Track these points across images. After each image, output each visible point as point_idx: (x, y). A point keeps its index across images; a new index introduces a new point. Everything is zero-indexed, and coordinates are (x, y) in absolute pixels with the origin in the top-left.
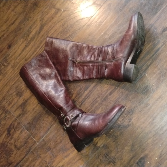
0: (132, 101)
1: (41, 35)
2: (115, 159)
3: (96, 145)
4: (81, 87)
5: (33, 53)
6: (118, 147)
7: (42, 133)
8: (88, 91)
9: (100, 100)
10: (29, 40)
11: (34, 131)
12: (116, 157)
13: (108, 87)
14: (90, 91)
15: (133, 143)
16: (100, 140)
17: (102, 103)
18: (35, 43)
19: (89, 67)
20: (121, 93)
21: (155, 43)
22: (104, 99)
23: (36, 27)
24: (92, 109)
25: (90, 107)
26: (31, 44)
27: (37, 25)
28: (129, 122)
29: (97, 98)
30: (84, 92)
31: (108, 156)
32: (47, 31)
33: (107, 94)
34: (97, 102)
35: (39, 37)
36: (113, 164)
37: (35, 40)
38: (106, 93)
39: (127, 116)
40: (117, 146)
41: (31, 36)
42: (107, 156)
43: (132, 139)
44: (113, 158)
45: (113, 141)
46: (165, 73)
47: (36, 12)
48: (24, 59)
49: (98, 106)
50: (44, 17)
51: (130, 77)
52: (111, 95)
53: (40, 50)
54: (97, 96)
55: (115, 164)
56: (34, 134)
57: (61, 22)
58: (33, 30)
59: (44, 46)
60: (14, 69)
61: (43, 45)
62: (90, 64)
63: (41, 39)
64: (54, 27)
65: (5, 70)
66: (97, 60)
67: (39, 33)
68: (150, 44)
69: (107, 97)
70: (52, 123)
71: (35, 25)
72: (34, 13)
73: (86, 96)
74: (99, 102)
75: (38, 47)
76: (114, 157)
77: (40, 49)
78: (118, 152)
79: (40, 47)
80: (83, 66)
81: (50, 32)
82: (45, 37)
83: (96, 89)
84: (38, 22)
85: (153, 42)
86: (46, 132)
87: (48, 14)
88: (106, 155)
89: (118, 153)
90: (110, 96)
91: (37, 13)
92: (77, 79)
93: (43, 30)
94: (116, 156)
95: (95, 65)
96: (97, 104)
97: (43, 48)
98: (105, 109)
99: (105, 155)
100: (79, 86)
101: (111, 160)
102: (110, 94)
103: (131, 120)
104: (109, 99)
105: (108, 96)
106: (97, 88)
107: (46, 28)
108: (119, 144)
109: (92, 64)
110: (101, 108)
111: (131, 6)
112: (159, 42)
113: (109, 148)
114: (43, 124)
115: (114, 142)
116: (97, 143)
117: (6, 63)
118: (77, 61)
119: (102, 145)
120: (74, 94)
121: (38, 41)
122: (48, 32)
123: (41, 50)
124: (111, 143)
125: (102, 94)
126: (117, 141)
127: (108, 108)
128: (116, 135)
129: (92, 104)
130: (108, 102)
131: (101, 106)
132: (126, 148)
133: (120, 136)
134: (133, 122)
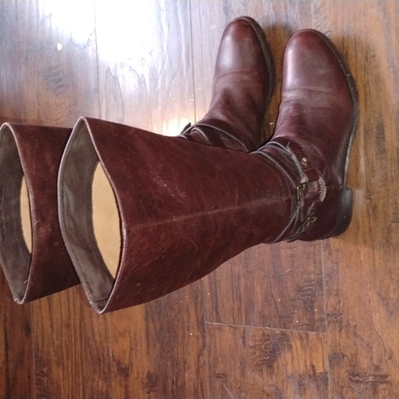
2: (377, 368)
3: (315, 375)
6: (358, 333)
9: (241, 268)
12: (375, 362)
15: (379, 294)
16: (314, 355)
17: (249, 270)
24: (243, 303)
25: (236, 303)
30: (202, 283)
31: (358, 375)
34: (239, 278)
36: (384, 386)
39: (315, 247)
40: (355, 334)
42: (357, 378)
43: (368, 286)
44: (372, 373)
45: (338, 329)
48: (64, 328)
49: (247, 284)
55: (389, 379)
60: (63, 365)
65: (52, 383)
73: (211, 288)
74: (242, 273)
76: (373, 365)
78: (369, 346)
88: (352, 377)
89: (371, 348)
94: (372, 359)
96: (243, 281)
98: (264, 276)
99: (350, 379)
101: (371, 379)
108: (355, 326)
110: (255, 283)
113: (343, 356)
115: (340, 330)
116: (313, 366)
117: (44, 366)
119: (327, 363)
120: (188, 305)
124: (337, 338)
126: (344, 323)
127: (266, 269)
128: (331, 310)
129: (235, 291)
130: (256, 255)
131: (253, 279)
132: (376, 318)
133: (341, 305)
134: (338, 247)
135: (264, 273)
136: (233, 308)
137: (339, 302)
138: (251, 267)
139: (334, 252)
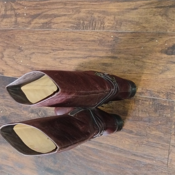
8: (145, 160)
9: (144, 139)
13: (127, 140)
15: (160, 74)
17: (145, 135)
22: (140, 136)
24: (159, 143)
25: (159, 146)
28: (143, 93)
29: (145, 145)
30: (149, 164)
39: (140, 100)
43: (157, 78)
45: (173, 95)
49: (151, 138)
52: (132, 131)
54: (143, 145)
69: (136, 134)
73: (152, 159)
74: (146, 139)
83: (137, 151)
96: (150, 140)
98: (149, 128)
103: (140, 92)
104: (137, 130)
106: (135, 151)
108: (172, 86)
110: (151, 133)
125: (138, 141)
126: (171, 91)
127: (146, 125)
128: (165, 97)
129: (154, 146)
130: (140, 129)
131: (150, 134)
132: (170, 76)
133: (163, 92)
134: (141, 89)
136: (162, 149)
137: (162, 92)
138: (145, 134)
139: (143, 91)
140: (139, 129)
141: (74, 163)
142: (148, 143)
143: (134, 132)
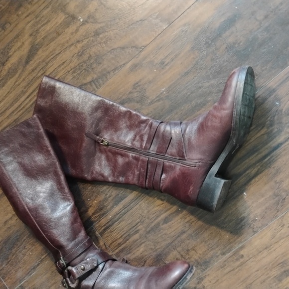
0: (208, 243)
1: (29, 68)
4: (108, 196)
5: (12, 105)
7: (19, 274)
8: (121, 205)
9: (144, 229)
10: (5, 73)
11: (4, 266)
13: (162, 206)
14: (124, 207)
17: (147, 236)
18: (17, 83)
19: (127, 160)
20: (188, 222)
21: (271, 131)
22: (152, 229)
23: (21, 46)
24: (125, 244)
25: (122, 240)
26: (9, 83)
27: (23, 43)
28: (198, 283)
29: (137, 224)
30: (112, 207)
32: (44, 61)
33: (159, 219)
34: (137, 232)
35: (27, 72)
37: (17, 75)
38: (158, 217)
41: (8, 65)
46: (285, 199)
47: (22, 14)
49: (137, 240)
50: (40, 28)
51: (213, 205)
53: (25, 100)
54: (138, 220)
56: (4, 271)
57: (76, 47)
58: (13, 53)
59: (35, 93)
61: (34, 91)
62: (131, 155)
63: (31, 78)
64: (60, 55)
66: (145, 148)
67: (27, 62)
68: (262, 132)
69: (158, 224)
70: (43, 257)
71: (19, 44)
72: (18, 15)
73: (115, 216)
74: (141, 232)
75: (23, 93)
77: (28, 97)
79: (27, 94)
80: (115, 154)
81: (50, 65)
82: (39, 74)
83: (138, 205)
84: (27, 36)
85: (268, 128)
86: (28, 274)
87: (49, 23)
90: (165, 225)
91: (25, 15)
92: (100, 178)
93: (36, 58)
95: (141, 158)
96: (137, 236)
97: (33, 98)
98: (152, 249)
100: (102, 192)
102: (166, 221)
103: (203, 280)
104: (161, 231)
105: (161, 224)
106: (140, 203)
107: (41, 54)
109: (134, 155)
110: (143, 245)
111: (231, 40)
112: (280, 131)
114: (24, 255)
118: (102, 141)
120: (91, 206)
121: (24, 80)
122: (47, 64)
123: (28, 100)
125: (148, 218)
127: (157, 248)
129: (127, 234)
130: (159, 235)
131: (144, 242)
134: (206, 286)
135: (153, 247)
136: (116, 240)
138: (149, 236)
139: (201, 285)
140: (162, 234)
141: (200, 88)
142: (136, 230)
143: (163, 224)
